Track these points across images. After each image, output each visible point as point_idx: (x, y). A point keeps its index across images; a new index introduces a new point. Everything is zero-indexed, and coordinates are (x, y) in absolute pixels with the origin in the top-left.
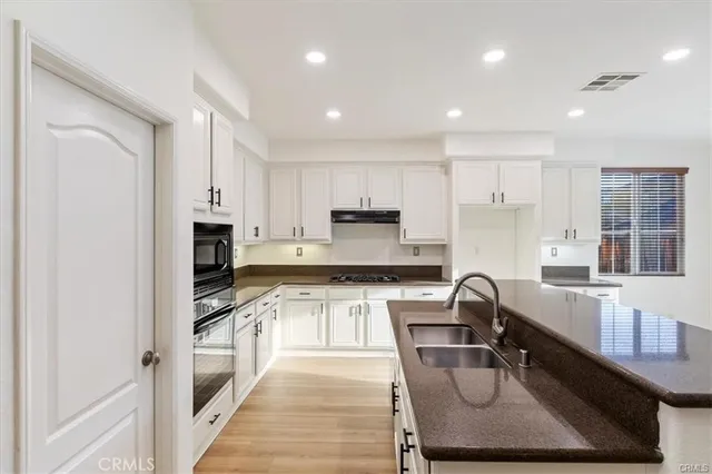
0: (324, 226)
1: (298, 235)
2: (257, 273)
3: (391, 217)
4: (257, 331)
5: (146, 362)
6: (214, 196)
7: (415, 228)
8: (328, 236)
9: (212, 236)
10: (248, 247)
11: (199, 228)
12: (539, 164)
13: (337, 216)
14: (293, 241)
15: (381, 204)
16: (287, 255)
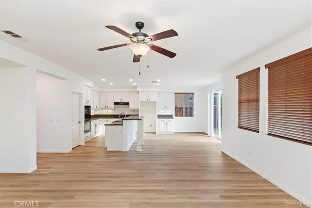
0: (112, 106)
1: (106, 108)
2: (97, 117)
3: (127, 104)
4: (96, 125)
5: (79, 122)
6: (87, 101)
7: (132, 106)
8: (113, 108)
9: (88, 108)
10: (95, 110)
11: (85, 106)
12: (157, 93)
13: (116, 103)
14: (105, 109)
15: (125, 101)
16: (105, 112)
